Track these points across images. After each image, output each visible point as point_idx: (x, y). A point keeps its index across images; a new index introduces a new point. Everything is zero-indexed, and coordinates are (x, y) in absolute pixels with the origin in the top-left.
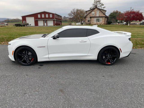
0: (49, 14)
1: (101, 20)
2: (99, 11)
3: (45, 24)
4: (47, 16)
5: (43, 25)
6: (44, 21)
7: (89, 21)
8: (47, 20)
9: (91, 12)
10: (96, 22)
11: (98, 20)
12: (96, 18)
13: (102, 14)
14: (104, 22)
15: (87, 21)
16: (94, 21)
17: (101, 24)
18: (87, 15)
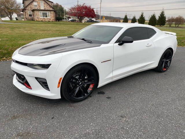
1: (49, 15)
7: (30, 15)
10: (42, 17)
11: (45, 15)
12: (42, 12)
13: (48, 6)
14: (53, 18)
15: (27, 16)
16: (39, 16)
17: (50, 20)
18: (26, 7)
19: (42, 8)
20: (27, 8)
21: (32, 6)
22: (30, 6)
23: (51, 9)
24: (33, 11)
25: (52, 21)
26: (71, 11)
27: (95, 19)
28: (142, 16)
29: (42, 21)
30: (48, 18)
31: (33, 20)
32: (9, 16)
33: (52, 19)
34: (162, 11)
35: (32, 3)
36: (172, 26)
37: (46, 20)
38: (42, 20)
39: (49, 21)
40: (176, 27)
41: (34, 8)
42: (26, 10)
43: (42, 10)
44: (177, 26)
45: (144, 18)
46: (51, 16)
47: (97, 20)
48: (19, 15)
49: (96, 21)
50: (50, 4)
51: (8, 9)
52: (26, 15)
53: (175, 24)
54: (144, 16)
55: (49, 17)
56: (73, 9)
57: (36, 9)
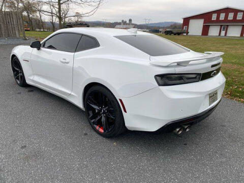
0: (236, 11)
3: (223, 33)
4: (231, 16)
5: (218, 35)
6: (221, 26)
8: (228, 26)
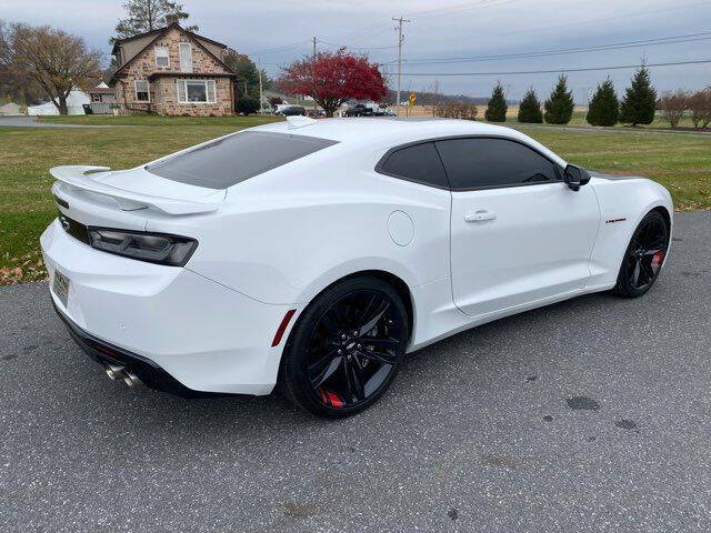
1: (211, 94)
2: (191, 46)
7: (142, 96)
9: (150, 47)
10: (187, 102)
11: (198, 93)
12: (186, 81)
13: (208, 61)
14: (228, 104)
15: (131, 98)
16: (176, 97)
17: (214, 113)
18: (128, 65)
19: (186, 68)
20: (131, 71)
21: (148, 61)
22: (141, 62)
23: (219, 71)
24: (154, 78)
25: (224, 116)
26: (294, 77)
27: (377, 105)
28: (561, 88)
29: (186, 115)
30: (208, 102)
31: (150, 112)
32: (57, 100)
33: (221, 108)
34: (640, 69)
35: (151, 52)
36: (680, 124)
37: (202, 113)
38: (184, 111)
39: (212, 115)
40: (696, 129)
41: (155, 68)
42: (126, 76)
43: (186, 76)
44: (701, 124)
45: (569, 96)
46: (218, 96)
47: (384, 107)
48: (96, 96)
49: (381, 111)
50: (216, 51)
51: (53, 73)
52: (128, 95)
53: (695, 118)
54: (568, 91)
55: (211, 99)
56: (303, 68)
57: (164, 71)
